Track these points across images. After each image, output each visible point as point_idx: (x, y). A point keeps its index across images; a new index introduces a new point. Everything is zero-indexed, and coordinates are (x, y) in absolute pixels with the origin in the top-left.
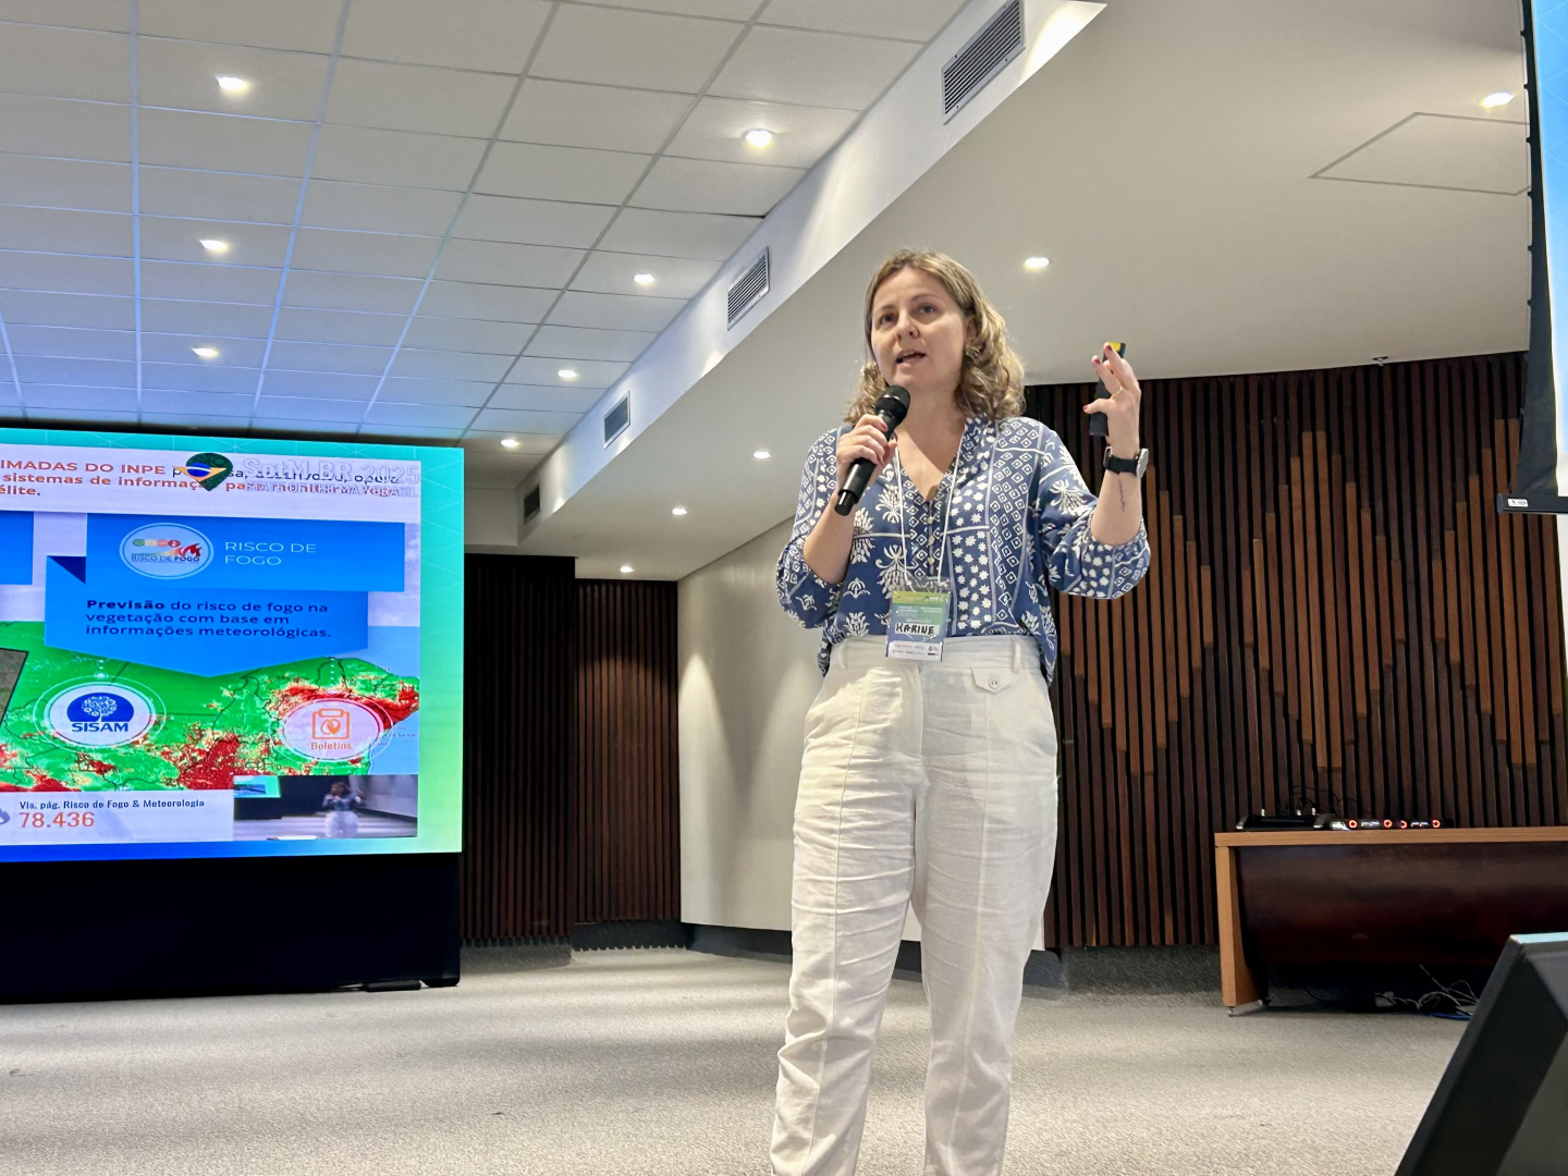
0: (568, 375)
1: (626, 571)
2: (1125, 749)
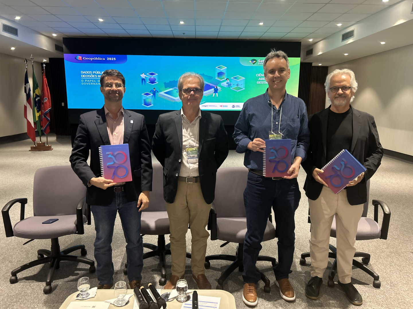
0: (339, 25)
1: (320, 65)
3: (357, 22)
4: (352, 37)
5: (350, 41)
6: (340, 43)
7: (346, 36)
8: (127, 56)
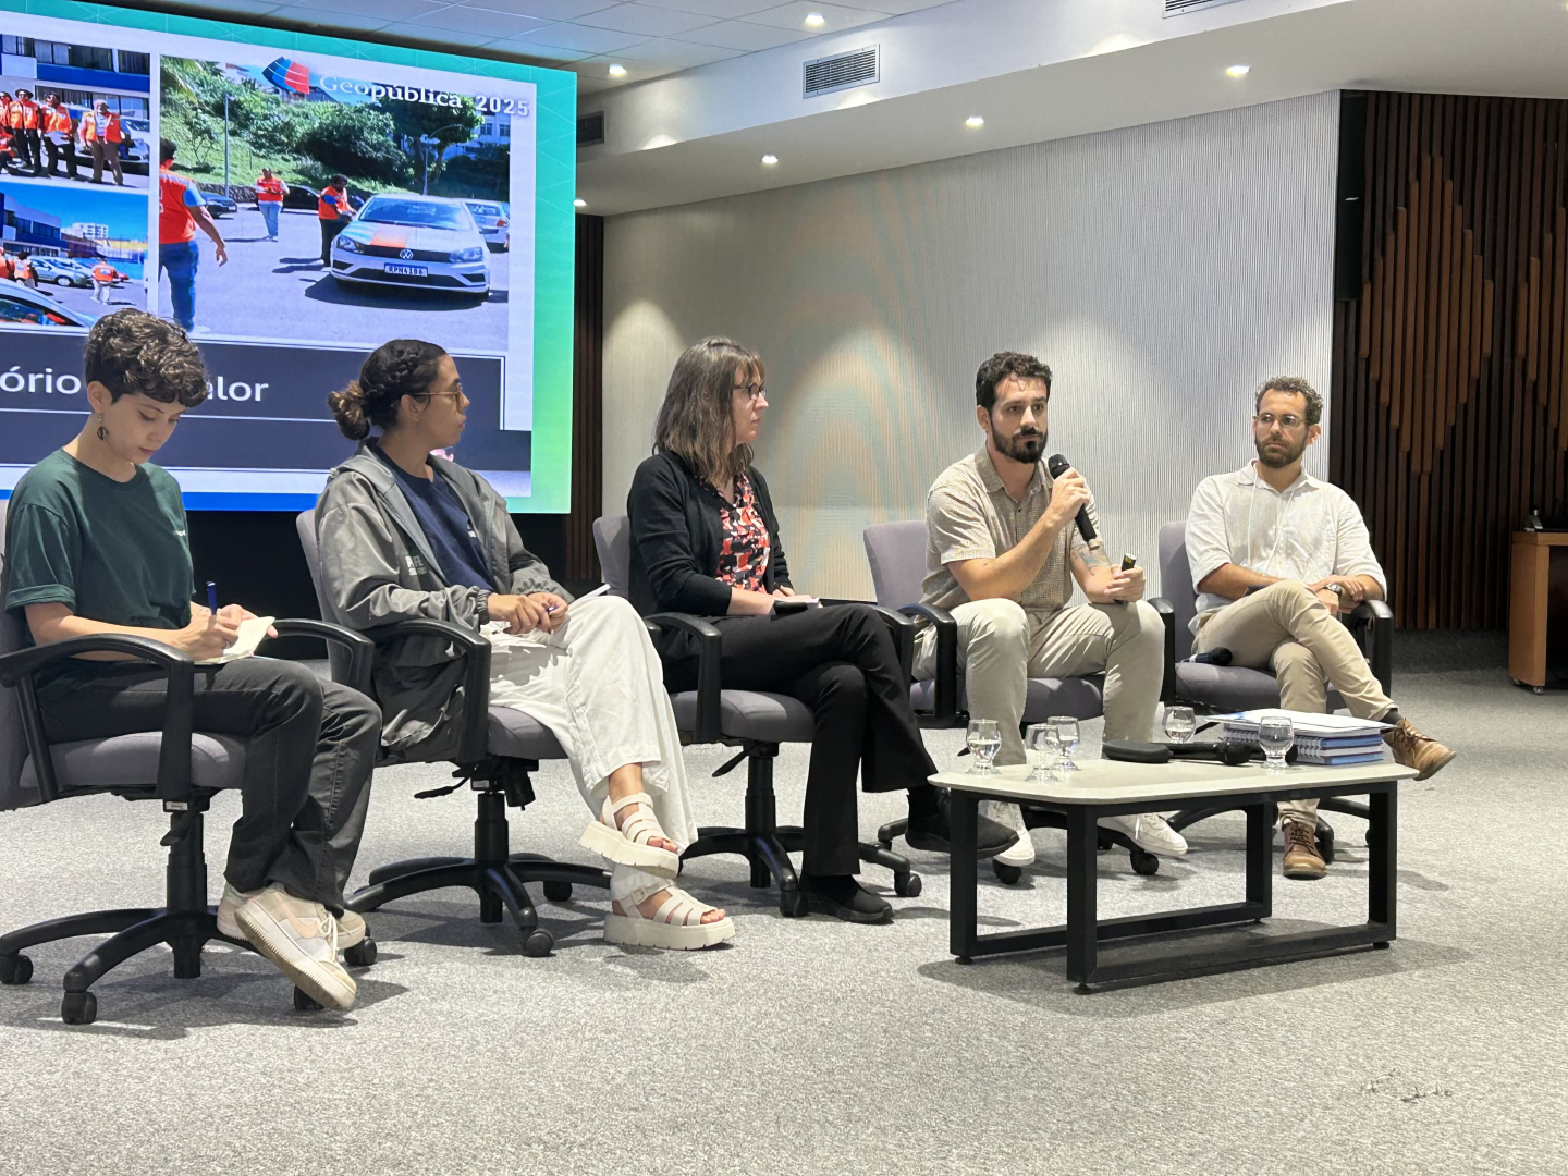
0: (814, 21)
2: (1408, 449)
3: (895, 19)
4: (866, 81)
5: (856, 97)
6: (796, 105)
7: (823, 76)
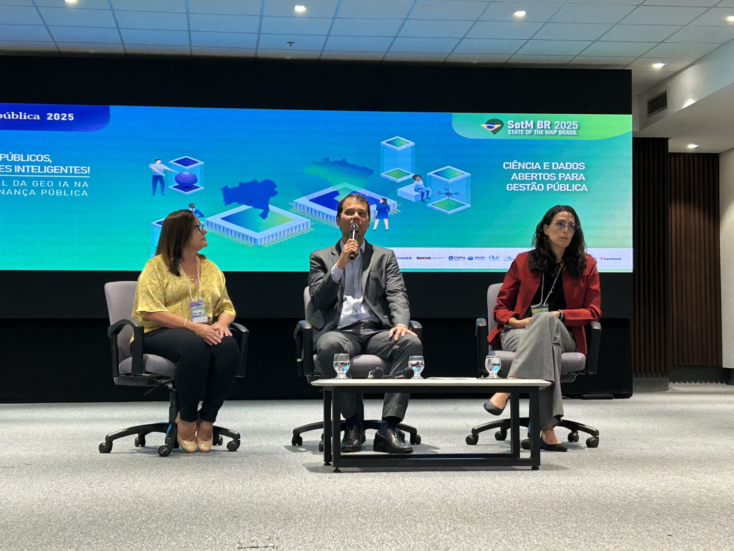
1: (692, 147)
8: (108, 108)
